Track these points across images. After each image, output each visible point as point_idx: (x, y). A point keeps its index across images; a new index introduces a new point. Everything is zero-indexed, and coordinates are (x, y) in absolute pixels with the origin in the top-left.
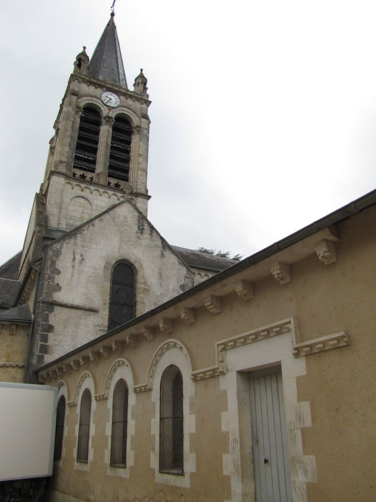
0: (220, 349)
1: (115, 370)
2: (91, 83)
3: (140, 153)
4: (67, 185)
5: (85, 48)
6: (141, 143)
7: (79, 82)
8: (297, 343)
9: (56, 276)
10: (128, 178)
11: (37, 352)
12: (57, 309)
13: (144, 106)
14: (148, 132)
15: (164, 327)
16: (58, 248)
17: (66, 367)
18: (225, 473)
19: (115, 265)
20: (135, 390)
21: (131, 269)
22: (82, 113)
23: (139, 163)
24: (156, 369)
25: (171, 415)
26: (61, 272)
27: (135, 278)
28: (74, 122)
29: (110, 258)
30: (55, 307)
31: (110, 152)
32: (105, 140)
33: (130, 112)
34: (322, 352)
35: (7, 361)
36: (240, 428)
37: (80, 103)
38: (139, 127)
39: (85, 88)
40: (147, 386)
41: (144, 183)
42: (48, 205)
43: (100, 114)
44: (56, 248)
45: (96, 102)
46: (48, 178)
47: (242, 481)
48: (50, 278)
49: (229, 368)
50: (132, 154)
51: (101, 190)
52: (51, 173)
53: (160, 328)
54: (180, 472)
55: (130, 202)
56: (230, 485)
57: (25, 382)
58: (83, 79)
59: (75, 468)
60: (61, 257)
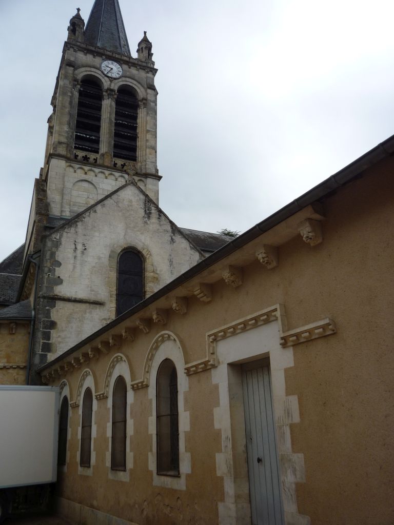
0: (211, 340)
1: (114, 367)
2: (87, 51)
3: (148, 128)
4: (68, 168)
5: (78, 10)
6: (148, 118)
7: (75, 51)
8: (283, 332)
9: (57, 269)
10: (136, 157)
11: (39, 351)
12: (59, 304)
13: (150, 75)
14: (156, 105)
15: (158, 318)
16: (58, 237)
17: (67, 365)
18: (219, 474)
19: (121, 253)
20: (133, 387)
21: (139, 257)
22: (81, 87)
23: (147, 141)
24: (152, 363)
25: (169, 412)
26: (62, 263)
27: (143, 266)
28: (71, 97)
29: (116, 246)
30: (57, 302)
31: (115, 130)
32: (108, 116)
33: (135, 82)
34: (309, 341)
35: (8, 362)
36: (231, 425)
37: (77, 75)
38: (145, 99)
39: (82, 57)
40: (143, 382)
41: (154, 163)
42: (49, 192)
43: (101, 87)
44: (55, 238)
45: (95, 72)
46: (47, 162)
47: (235, 482)
48: (50, 270)
49: (220, 361)
50: (139, 130)
51: (107, 172)
52: (49, 157)
53: (153, 320)
54: (176, 473)
55: (134, 185)
56: (223, 486)
57: (28, 384)
58: (79, 46)
59: (79, 473)
60: (61, 248)
